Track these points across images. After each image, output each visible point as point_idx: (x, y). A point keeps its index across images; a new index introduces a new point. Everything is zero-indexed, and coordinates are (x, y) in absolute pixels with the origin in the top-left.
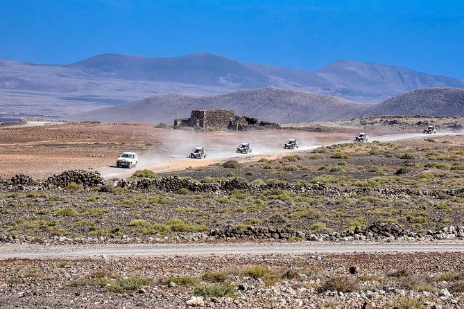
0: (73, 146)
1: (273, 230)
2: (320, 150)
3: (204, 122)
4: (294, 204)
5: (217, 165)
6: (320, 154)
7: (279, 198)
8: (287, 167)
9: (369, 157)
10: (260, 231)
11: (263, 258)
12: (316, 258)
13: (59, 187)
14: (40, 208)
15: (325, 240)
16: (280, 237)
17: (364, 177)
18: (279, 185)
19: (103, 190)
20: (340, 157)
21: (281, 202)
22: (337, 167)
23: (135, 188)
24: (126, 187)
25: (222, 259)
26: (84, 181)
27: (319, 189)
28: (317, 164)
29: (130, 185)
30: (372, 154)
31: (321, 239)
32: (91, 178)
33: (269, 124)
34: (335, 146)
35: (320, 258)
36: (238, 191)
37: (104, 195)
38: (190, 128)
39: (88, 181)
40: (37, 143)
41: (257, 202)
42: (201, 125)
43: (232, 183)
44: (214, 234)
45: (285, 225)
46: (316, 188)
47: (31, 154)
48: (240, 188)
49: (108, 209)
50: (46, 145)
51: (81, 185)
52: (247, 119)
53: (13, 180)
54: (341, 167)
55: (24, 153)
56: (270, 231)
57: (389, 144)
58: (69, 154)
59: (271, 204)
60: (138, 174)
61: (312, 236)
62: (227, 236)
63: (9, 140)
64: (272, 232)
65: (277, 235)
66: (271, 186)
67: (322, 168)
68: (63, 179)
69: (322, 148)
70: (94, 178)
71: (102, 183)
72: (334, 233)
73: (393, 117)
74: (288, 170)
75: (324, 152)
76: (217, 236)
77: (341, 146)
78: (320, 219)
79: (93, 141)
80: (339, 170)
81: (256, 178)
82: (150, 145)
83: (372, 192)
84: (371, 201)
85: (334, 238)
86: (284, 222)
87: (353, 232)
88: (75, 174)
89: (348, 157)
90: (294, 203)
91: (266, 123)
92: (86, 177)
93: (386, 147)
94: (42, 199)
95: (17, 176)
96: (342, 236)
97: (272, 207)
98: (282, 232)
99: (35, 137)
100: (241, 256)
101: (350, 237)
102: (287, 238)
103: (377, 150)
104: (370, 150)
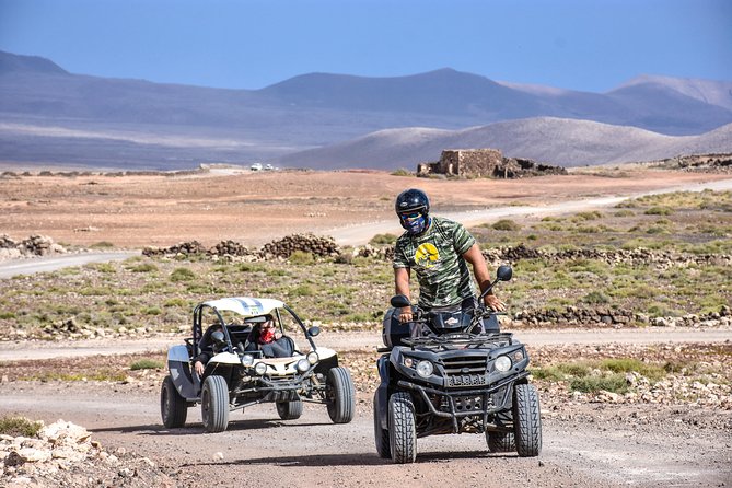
0: (281, 201)
1: (604, 312)
2: (628, 203)
3: (460, 167)
4: (612, 278)
5: (486, 226)
6: (627, 209)
7: (588, 270)
8: (585, 227)
9: (701, 213)
10: (584, 314)
11: (598, 350)
12: (673, 350)
13: (280, 257)
14: (263, 285)
15: (678, 324)
16: (615, 322)
17: (698, 241)
18: (583, 253)
19: (339, 261)
20: (658, 213)
21: (592, 275)
22: (655, 226)
23: (383, 257)
24: (370, 257)
25: (540, 352)
26: (313, 249)
27: (642, 257)
28: (626, 223)
29: (375, 254)
30: (702, 207)
31: (673, 324)
32: (323, 244)
33: (551, 168)
34: (648, 197)
35: (678, 349)
36: (526, 260)
37: (341, 267)
38: (439, 175)
39: (319, 248)
40: (233, 198)
41: (559, 276)
42: (455, 170)
43: (516, 250)
44: (520, 318)
45: (608, 306)
46: (636, 256)
47: (228, 214)
48: (528, 257)
49: (354, 286)
50: (243, 201)
51: (310, 255)
52: (520, 162)
53: (218, 248)
54: (661, 226)
55: (216, 212)
56: (599, 314)
57: (727, 193)
58: (278, 213)
59: (578, 277)
60: (379, 239)
61: (659, 319)
62: (539, 320)
63: (195, 195)
64: (602, 315)
65: (608, 319)
66: (572, 254)
67: (635, 229)
68: (284, 246)
69: (630, 200)
70: (327, 245)
71: (338, 252)
72: (691, 316)
73: (727, 155)
74: (585, 231)
75: (633, 206)
76: (525, 320)
77: (658, 197)
78: (656, 298)
79: (307, 195)
80: (659, 230)
81: (542, 244)
82: (387, 200)
83: (719, 260)
84: (723, 273)
85: (691, 322)
86: (605, 302)
87: (718, 315)
88: (299, 240)
89: (670, 212)
90: (611, 276)
91: (546, 167)
92: (316, 243)
93: (724, 197)
94: (263, 274)
95: (223, 243)
96: (702, 320)
97: (581, 282)
98: (616, 314)
99: (228, 191)
100: (565, 347)
101: (715, 322)
102: (624, 323)
103: (710, 203)
104: (700, 202)
